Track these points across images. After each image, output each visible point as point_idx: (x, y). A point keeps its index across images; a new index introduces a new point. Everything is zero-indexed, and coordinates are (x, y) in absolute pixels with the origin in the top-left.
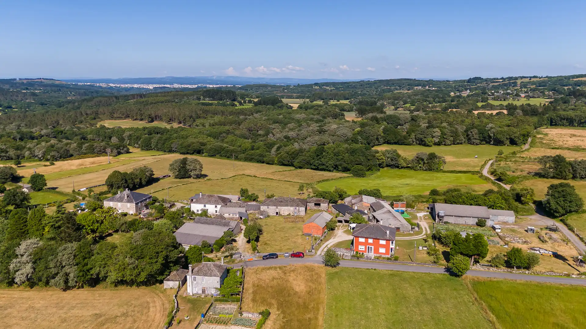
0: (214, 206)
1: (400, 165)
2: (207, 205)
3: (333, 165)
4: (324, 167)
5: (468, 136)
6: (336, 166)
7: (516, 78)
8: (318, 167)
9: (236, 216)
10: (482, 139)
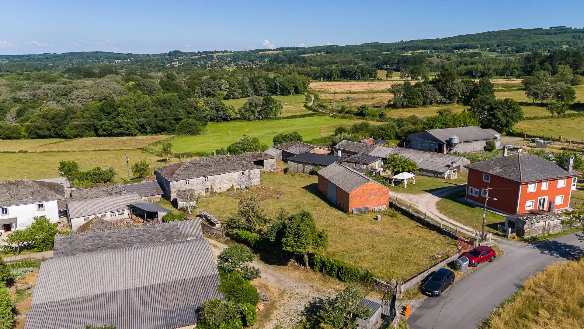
0: (35, 206)
1: (229, 116)
2: (10, 209)
3: (137, 125)
4: (123, 130)
5: (254, 86)
6: (143, 126)
7: (211, 52)
8: (112, 132)
9: (122, 217)
10: (269, 89)
